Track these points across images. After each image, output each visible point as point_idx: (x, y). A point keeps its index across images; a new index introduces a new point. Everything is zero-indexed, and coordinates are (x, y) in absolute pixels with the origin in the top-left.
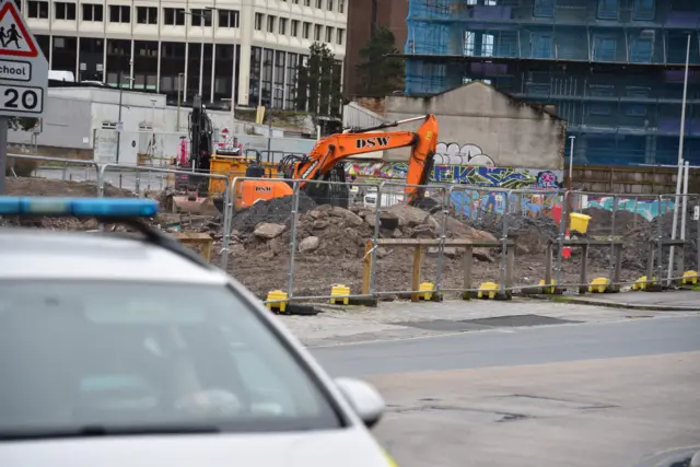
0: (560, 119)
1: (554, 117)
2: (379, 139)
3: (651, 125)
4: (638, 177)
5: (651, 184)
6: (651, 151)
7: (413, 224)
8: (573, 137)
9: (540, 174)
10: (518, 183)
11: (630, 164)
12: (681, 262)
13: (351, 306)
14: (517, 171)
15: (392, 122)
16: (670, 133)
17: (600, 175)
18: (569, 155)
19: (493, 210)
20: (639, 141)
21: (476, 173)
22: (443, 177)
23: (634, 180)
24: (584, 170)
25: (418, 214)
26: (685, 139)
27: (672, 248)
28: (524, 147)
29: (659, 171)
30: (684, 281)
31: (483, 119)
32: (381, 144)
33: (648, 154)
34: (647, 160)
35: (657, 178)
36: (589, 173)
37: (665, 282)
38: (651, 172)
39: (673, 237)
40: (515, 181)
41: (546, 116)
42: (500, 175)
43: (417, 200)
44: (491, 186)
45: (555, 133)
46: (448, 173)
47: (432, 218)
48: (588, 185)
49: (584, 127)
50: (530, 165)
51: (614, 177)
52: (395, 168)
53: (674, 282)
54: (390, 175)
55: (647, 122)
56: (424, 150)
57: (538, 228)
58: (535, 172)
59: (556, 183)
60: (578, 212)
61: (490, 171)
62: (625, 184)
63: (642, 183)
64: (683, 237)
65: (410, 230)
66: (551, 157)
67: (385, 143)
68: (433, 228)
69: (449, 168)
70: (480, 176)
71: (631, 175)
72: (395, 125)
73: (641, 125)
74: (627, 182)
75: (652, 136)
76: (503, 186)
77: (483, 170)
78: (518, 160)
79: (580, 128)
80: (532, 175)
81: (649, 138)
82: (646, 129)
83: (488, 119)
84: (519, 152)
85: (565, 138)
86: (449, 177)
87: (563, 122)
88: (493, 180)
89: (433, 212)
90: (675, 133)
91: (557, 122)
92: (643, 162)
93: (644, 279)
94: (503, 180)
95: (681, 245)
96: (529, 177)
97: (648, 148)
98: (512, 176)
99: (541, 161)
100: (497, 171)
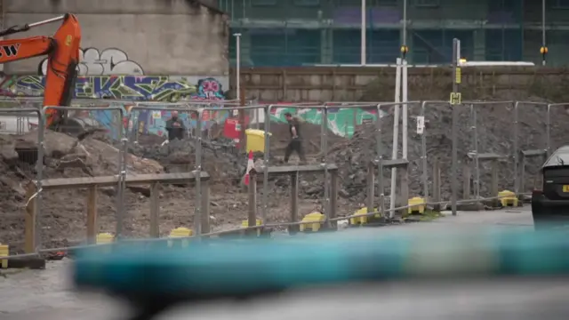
0: (221, 13)
1: (213, 11)
2: (6, 48)
3: (326, 16)
4: (315, 80)
5: (331, 88)
6: (327, 47)
7: (57, 154)
8: (238, 35)
9: (200, 82)
10: (173, 95)
11: (304, 64)
12: (405, 187)
13: (13, 270)
14: (173, 79)
15: (22, 25)
16: (347, 26)
17: (271, 79)
18: (235, 57)
19: (145, 129)
20: (312, 37)
21: (122, 85)
22: (81, 90)
23: (310, 85)
24: (250, 75)
25: (63, 141)
26: (368, 32)
27: (394, 170)
28: (179, 49)
29: (341, 72)
30: (410, 212)
31: (127, 16)
32: (9, 54)
33: (324, 51)
34: (323, 59)
35: (338, 81)
36: (256, 78)
37: (388, 213)
38: (331, 73)
39: (394, 156)
40: (171, 92)
41: (204, 10)
42: (151, 85)
43: (59, 122)
44: (141, 99)
45: (216, 30)
46: (86, 86)
47: (81, 146)
48: (256, 93)
49: (246, 21)
50: (187, 71)
51: (288, 81)
52: (20, 83)
53: (397, 212)
54: (14, 91)
55: (320, 12)
56: (64, 59)
57: (214, 151)
58: (194, 80)
59: (221, 92)
60: (255, 127)
61: (138, 81)
62: (301, 89)
63: (321, 88)
64: (405, 156)
65: (55, 162)
66: (213, 59)
67: (14, 52)
68: (84, 157)
69: (88, 79)
70: (127, 88)
71: (306, 79)
72: (26, 29)
73: (314, 17)
74: (302, 86)
75: (328, 29)
76: (155, 99)
77: (130, 81)
78: (172, 66)
79: (242, 23)
80: (191, 83)
81: (324, 33)
82: (320, 21)
83: (132, 16)
84: (173, 56)
85: (228, 37)
86: (88, 90)
87: (225, 17)
88: (142, 92)
89: (81, 137)
90: (355, 25)
91: (217, 16)
92: (319, 62)
93: (364, 211)
94: (155, 92)
95: (405, 166)
96: (187, 87)
97: (324, 44)
98: (168, 85)
99: (201, 66)
100: (147, 81)
